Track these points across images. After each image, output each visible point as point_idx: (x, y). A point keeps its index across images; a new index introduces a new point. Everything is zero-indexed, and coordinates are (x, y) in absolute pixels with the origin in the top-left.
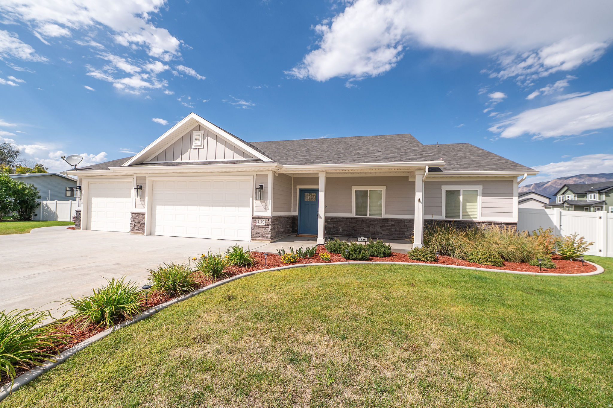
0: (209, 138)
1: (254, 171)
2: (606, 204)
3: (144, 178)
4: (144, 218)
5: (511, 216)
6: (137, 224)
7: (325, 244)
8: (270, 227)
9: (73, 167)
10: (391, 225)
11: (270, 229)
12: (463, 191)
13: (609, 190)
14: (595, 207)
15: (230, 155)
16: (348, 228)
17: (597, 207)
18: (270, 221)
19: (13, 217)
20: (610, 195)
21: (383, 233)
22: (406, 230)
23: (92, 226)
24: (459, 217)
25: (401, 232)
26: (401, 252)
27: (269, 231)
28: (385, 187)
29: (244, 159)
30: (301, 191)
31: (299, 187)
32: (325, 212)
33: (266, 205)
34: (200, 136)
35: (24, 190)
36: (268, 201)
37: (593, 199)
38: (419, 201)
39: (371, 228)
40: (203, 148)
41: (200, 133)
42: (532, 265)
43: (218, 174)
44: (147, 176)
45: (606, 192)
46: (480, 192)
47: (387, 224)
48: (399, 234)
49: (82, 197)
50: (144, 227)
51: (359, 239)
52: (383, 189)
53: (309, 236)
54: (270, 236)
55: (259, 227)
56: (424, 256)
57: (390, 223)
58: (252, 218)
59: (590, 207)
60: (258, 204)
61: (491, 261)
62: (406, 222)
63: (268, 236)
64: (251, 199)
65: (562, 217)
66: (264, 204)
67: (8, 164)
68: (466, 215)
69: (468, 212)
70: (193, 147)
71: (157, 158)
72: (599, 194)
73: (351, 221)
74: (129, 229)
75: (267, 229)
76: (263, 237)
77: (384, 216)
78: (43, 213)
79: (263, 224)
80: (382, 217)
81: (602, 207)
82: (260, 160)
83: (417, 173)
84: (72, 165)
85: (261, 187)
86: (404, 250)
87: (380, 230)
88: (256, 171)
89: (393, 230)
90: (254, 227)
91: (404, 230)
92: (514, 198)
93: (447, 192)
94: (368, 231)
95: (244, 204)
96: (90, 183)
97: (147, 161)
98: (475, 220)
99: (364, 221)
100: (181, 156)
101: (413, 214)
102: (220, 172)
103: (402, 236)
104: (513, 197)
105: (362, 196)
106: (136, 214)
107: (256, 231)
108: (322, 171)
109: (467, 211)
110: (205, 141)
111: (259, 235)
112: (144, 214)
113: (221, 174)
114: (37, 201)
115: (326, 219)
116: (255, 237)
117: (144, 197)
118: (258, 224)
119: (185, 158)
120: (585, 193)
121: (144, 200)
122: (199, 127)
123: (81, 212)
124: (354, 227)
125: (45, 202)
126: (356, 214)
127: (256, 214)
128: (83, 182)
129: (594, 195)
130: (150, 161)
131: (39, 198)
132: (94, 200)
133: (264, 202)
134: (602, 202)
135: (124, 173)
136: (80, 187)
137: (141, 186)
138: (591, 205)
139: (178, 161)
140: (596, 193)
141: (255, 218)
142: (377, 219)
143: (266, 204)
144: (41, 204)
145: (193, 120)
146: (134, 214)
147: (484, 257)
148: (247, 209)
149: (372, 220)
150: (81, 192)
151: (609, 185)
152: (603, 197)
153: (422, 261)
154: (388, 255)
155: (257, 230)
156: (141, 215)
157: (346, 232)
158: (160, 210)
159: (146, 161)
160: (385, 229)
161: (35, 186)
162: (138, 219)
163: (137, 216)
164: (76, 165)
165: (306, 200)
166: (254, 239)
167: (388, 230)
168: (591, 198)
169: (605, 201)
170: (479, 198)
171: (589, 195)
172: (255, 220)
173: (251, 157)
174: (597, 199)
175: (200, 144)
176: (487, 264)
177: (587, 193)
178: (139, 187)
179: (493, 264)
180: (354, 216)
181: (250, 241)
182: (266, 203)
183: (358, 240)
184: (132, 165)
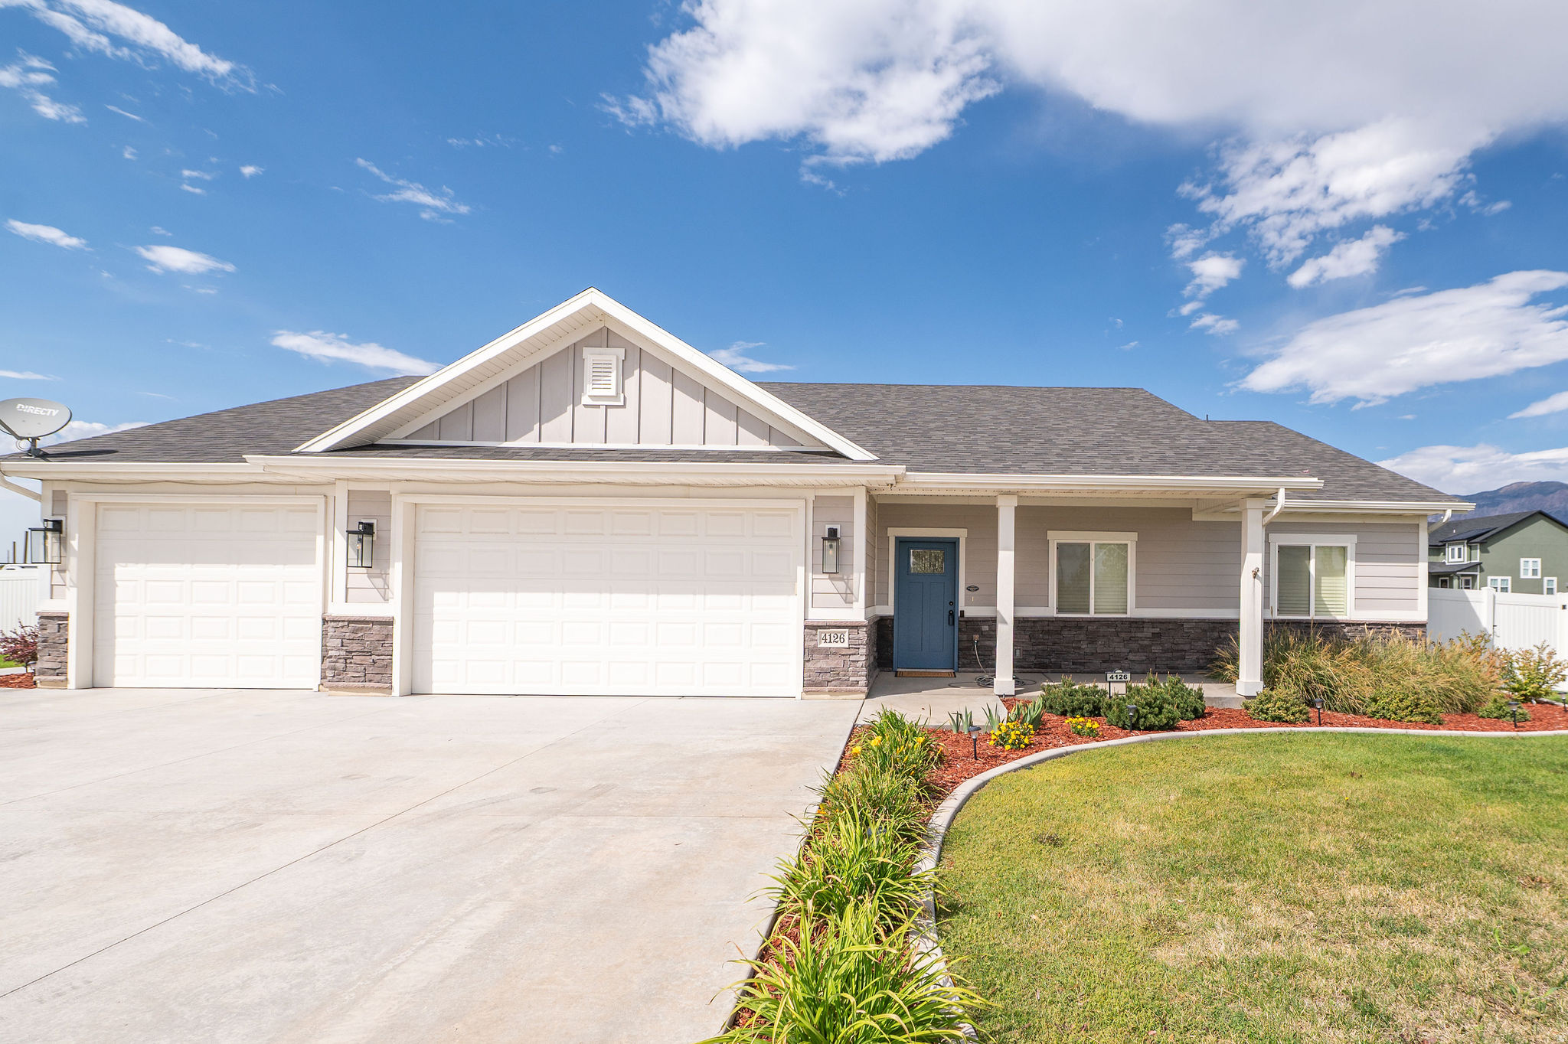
0: (644, 373)
1: (806, 487)
2: (1482, 570)
3: (385, 498)
4: (389, 636)
5: (1415, 608)
6: (357, 659)
7: (1017, 692)
8: (863, 652)
9: (25, 445)
10: (1150, 635)
11: (864, 658)
12: (1316, 547)
13: (1488, 537)
14: (1461, 578)
15: (723, 435)
16: (1040, 647)
17: (1464, 578)
18: (863, 635)
20: (1489, 548)
21: (1131, 657)
22: (1187, 647)
23: (117, 671)
24: (1308, 613)
25: (1175, 654)
26: (1214, 704)
27: (860, 664)
28: (1134, 536)
29: (774, 448)
30: (903, 543)
31: (894, 533)
32: (1017, 603)
33: (848, 587)
34: (614, 366)
36: (855, 576)
37: (1456, 559)
38: (1255, 575)
39: (1100, 646)
40: (624, 406)
41: (613, 356)
42: (1484, 717)
44: (393, 489)
45: (1481, 543)
46: (1351, 551)
47: (1139, 635)
48: (1170, 659)
49: (70, 560)
50: (388, 666)
51: (1109, 675)
52: (1130, 539)
53: (938, 673)
54: (863, 680)
55: (828, 653)
56: (1287, 709)
57: (1148, 632)
58: (806, 627)
59: (1451, 579)
60: (824, 584)
61: (1422, 713)
62: (1188, 628)
63: (857, 679)
64: (801, 570)
65: (1496, 606)
66: (841, 585)
68: (1321, 606)
69: (1325, 599)
70: (586, 400)
71: (438, 426)
72: (1468, 546)
73: (1046, 628)
75: (852, 658)
76: (842, 683)
77: (1133, 612)
79: (839, 645)
80: (1128, 615)
81: (1474, 577)
82: (836, 455)
83: (1251, 503)
84: (21, 438)
85: (833, 534)
86: (1220, 699)
87: (1124, 650)
88: (814, 487)
89: (1156, 649)
90: (810, 653)
91: (1181, 647)
92: (1420, 564)
93: (1281, 549)
94: (1092, 654)
96: (101, 508)
97: (397, 437)
98: (1340, 618)
99: (1081, 628)
100: (537, 426)
101: (1236, 605)
102: (689, 485)
103: (1178, 662)
104: (1418, 562)
105: (1074, 559)
106: (350, 622)
107: (818, 665)
108: (1009, 493)
109: (1323, 595)
110: (632, 383)
111: (828, 677)
112: (390, 623)
113: (692, 491)
115: (1020, 624)
116: (816, 685)
117: (388, 561)
118: (823, 645)
119: (555, 434)
120: (1441, 544)
121: (384, 575)
122: (605, 335)
123: (66, 618)
124: (1055, 643)
126: (1060, 610)
127: (817, 615)
128: (69, 502)
129: (1459, 549)
130: (406, 438)
133: (842, 579)
134: (1474, 567)
135: (294, 476)
136: (62, 523)
137: (371, 525)
138: (1454, 573)
139: (528, 442)
140: (1463, 543)
141: (815, 628)
142: (1116, 620)
143: (847, 584)
145: (593, 312)
146: (341, 624)
147: (1402, 705)
149: (1104, 625)
151: (1487, 527)
152: (1477, 553)
153: (1286, 721)
154: (1199, 714)
155: (823, 664)
156: (377, 627)
157: (1032, 659)
159: (389, 436)
160: (1135, 646)
162: (361, 640)
163: (355, 631)
164: (34, 440)
165: (914, 568)
166: (814, 689)
167: (1143, 648)
168: (1453, 557)
169: (1480, 564)
170: (1351, 564)
171: (1449, 550)
172: (814, 632)
173: (796, 443)
174: (1464, 560)
175: (612, 392)
176: (1413, 719)
177: (1445, 545)
178: (363, 528)
179: (1426, 719)
180: (1056, 615)
181: (798, 697)
182: (848, 581)
183: (1109, 680)
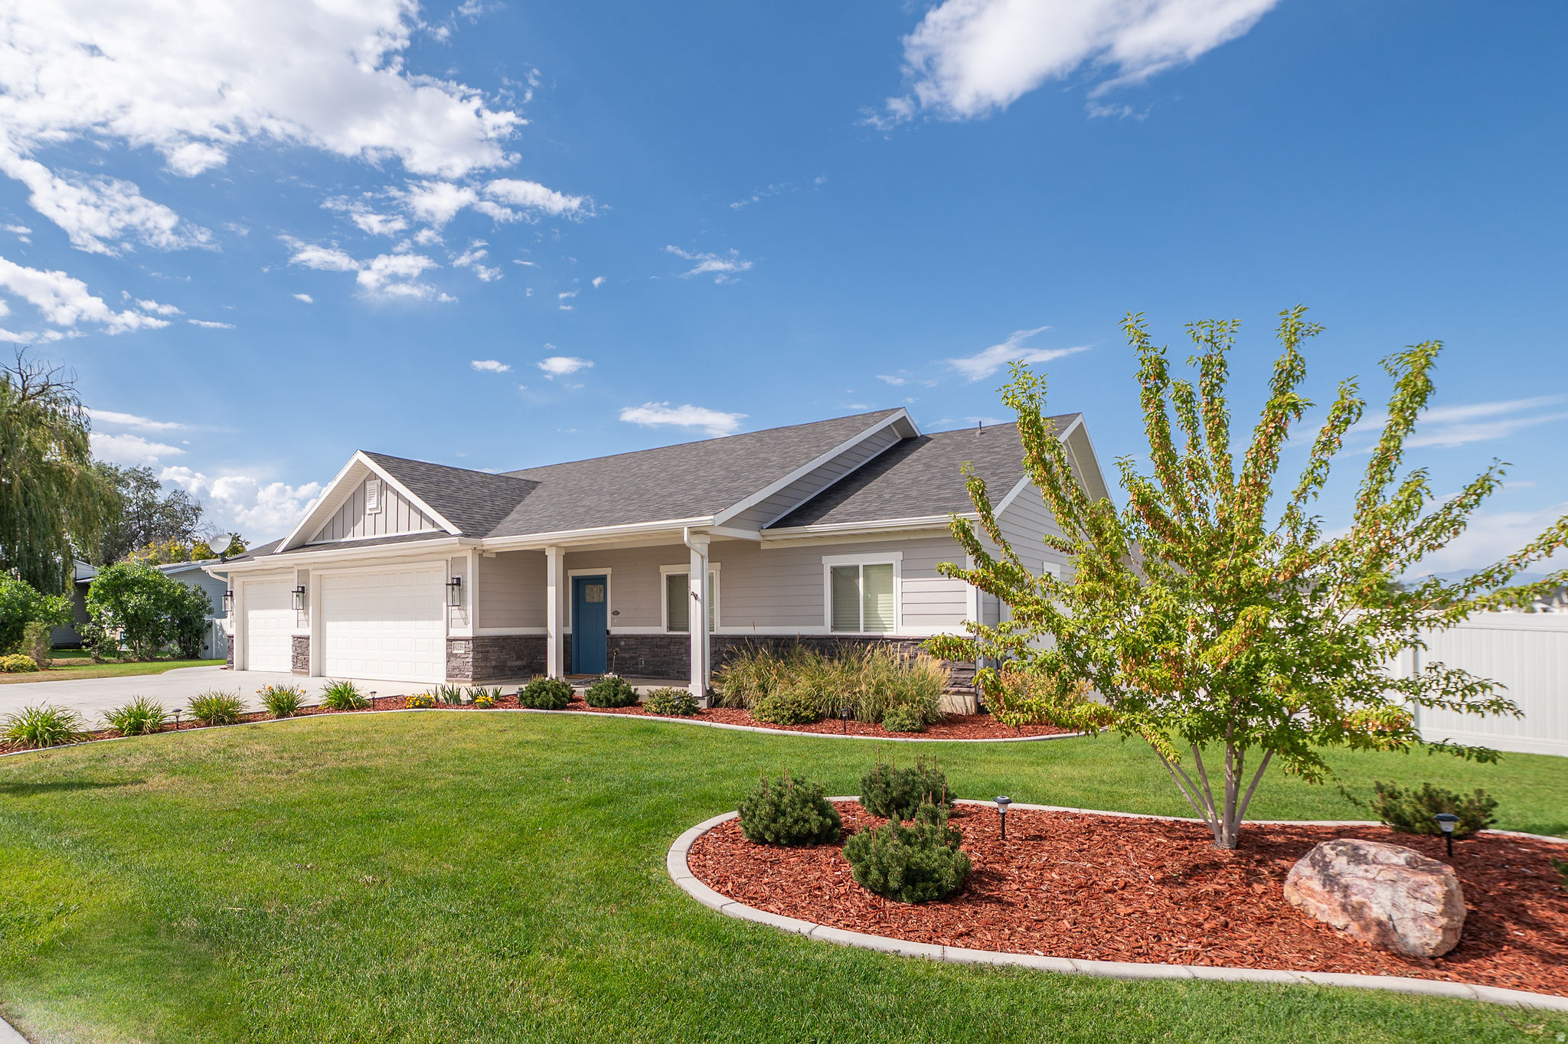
0: (388, 492)
1: (447, 552)
3: (308, 572)
4: (309, 645)
6: (301, 657)
8: (471, 656)
11: (471, 660)
12: (863, 566)
15: (417, 525)
16: (656, 658)
18: (471, 645)
19: (170, 651)
24: (858, 629)
27: (470, 664)
28: (718, 565)
30: (578, 580)
31: (571, 574)
33: (466, 615)
34: (376, 492)
35: (184, 598)
36: (469, 608)
38: (696, 598)
40: (381, 512)
41: (375, 486)
43: (400, 559)
44: (310, 568)
46: (896, 568)
49: (234, 609)
50: (308, 661)
52: (714, 568)
54: (471, 672)
55: (456, 656)
58: (448, 640)
60: (455, 612)
63: (469, 671)
64: (445, 604)
66: (463, 613)
67: (184, 537)
70: (368, 512)
71: (323, 533)
73: (659, 643)
74: (289, 666)
75: (467, 660)
76: (463, 676)
77: (718, 629)
78: (217, 644)
79: (462, 651)
82: (449, 533)
85: (458, 582)
90: (450, 656)
93: (835, 571)
95: (433, 616)
96: (244, 584)
97: (310, 541)
98: (887, 633)
100: (352, 529)
106: (298, 638)
107: (452, 664)
109: (873, 612)
110: (384, 497)
111: (457, 672)
112: (310, 638)
114: (207, 618)
116: (452, 677)
117: (310, 607)
118: (454, 651)
119: (358, 533)
121: (308, 613)
124: (665, 655)
125: (218, 621)
126: (670, 628)
127: (454, 633)
128: (233, 581)
130: (314, 541)
131: (210, 612)
132: (252, 614)
133: (463, 610)
135: (278, 565)
136: (231, 592)
137: (303, 588)
139: (349, 538)
141: (451, 640)
143: (465, 613)
144: (213, 627)
145: (362, 463)
146: (295, 639)
148: (437, 623)
150: (232, 600)
155: (454, 663)
156: (305, 640)
157: (651, 668)
158: (332, 628)
159: (305, 542)
161: (204, 588)
162: (301, 647)
163: (299, 643)
165: (588, 599)
170: (897, 581)
172: (451, 643)
173: (434, 528)
175: (375, 506)
178: (300, 589)
180: (666, 633)
182: (465, 610)
184: (285, 551)
